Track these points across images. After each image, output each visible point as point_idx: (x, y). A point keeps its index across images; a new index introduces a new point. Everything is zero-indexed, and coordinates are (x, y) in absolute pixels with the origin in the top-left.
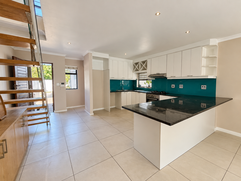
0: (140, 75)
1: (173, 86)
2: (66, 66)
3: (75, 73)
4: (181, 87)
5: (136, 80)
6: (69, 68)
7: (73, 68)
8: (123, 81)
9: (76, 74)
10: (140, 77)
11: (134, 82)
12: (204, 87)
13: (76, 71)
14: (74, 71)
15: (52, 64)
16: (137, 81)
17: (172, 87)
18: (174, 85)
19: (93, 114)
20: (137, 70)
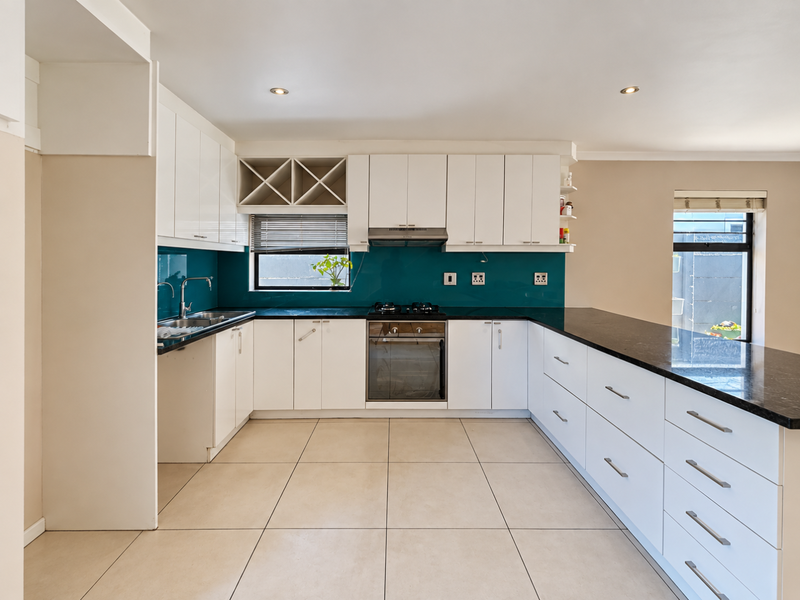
1: (450, 279)
4: (478, 279)
5: (242, 250)
10: (265, 236)
12: (541, 279)
16: (252, 258)
17: (446, 282)
18: (454, 276)
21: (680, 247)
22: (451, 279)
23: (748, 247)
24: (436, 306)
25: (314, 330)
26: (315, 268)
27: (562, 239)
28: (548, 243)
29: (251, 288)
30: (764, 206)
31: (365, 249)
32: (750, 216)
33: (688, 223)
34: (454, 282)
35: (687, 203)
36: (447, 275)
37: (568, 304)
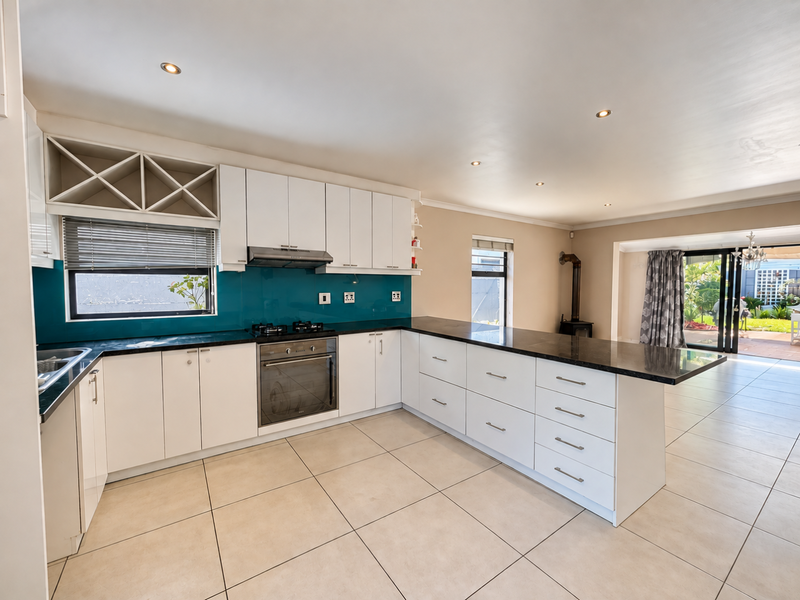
0: (82, 231)
4: (349, 298)
12: (396, 296)
17: (322, 302)
21: (475, 274)
22: (325, 298)
23: (504, 274)
24: (322, 324)
25: (189, 363)
26: (172, 290)
27: (414, 265)
28: (404, 268)
29: (68, 319)
30: (512, 249)
31: (242, 269)
32: (506, 254)
33: (478, 257)
34: (328, 301)
35: (478, 244)
36: (321, 295)
37: (414, 314)
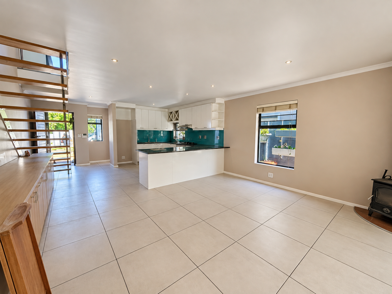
2: (88, 115)
3: (100, 122)
4: (205, 137)
5: (172, 130)
6: (91, 117)
7: (97, 117)
8: (162, 132)
9: (101, 124)
10: (177, 127)
11: (171, 133)
13: (101, 120)
14: (98, 121)
15: (73, 113)
16: (174, 132)
18: (200, 136)
19: (118, 166)
20: (172, 120)
35: (263, 110)
